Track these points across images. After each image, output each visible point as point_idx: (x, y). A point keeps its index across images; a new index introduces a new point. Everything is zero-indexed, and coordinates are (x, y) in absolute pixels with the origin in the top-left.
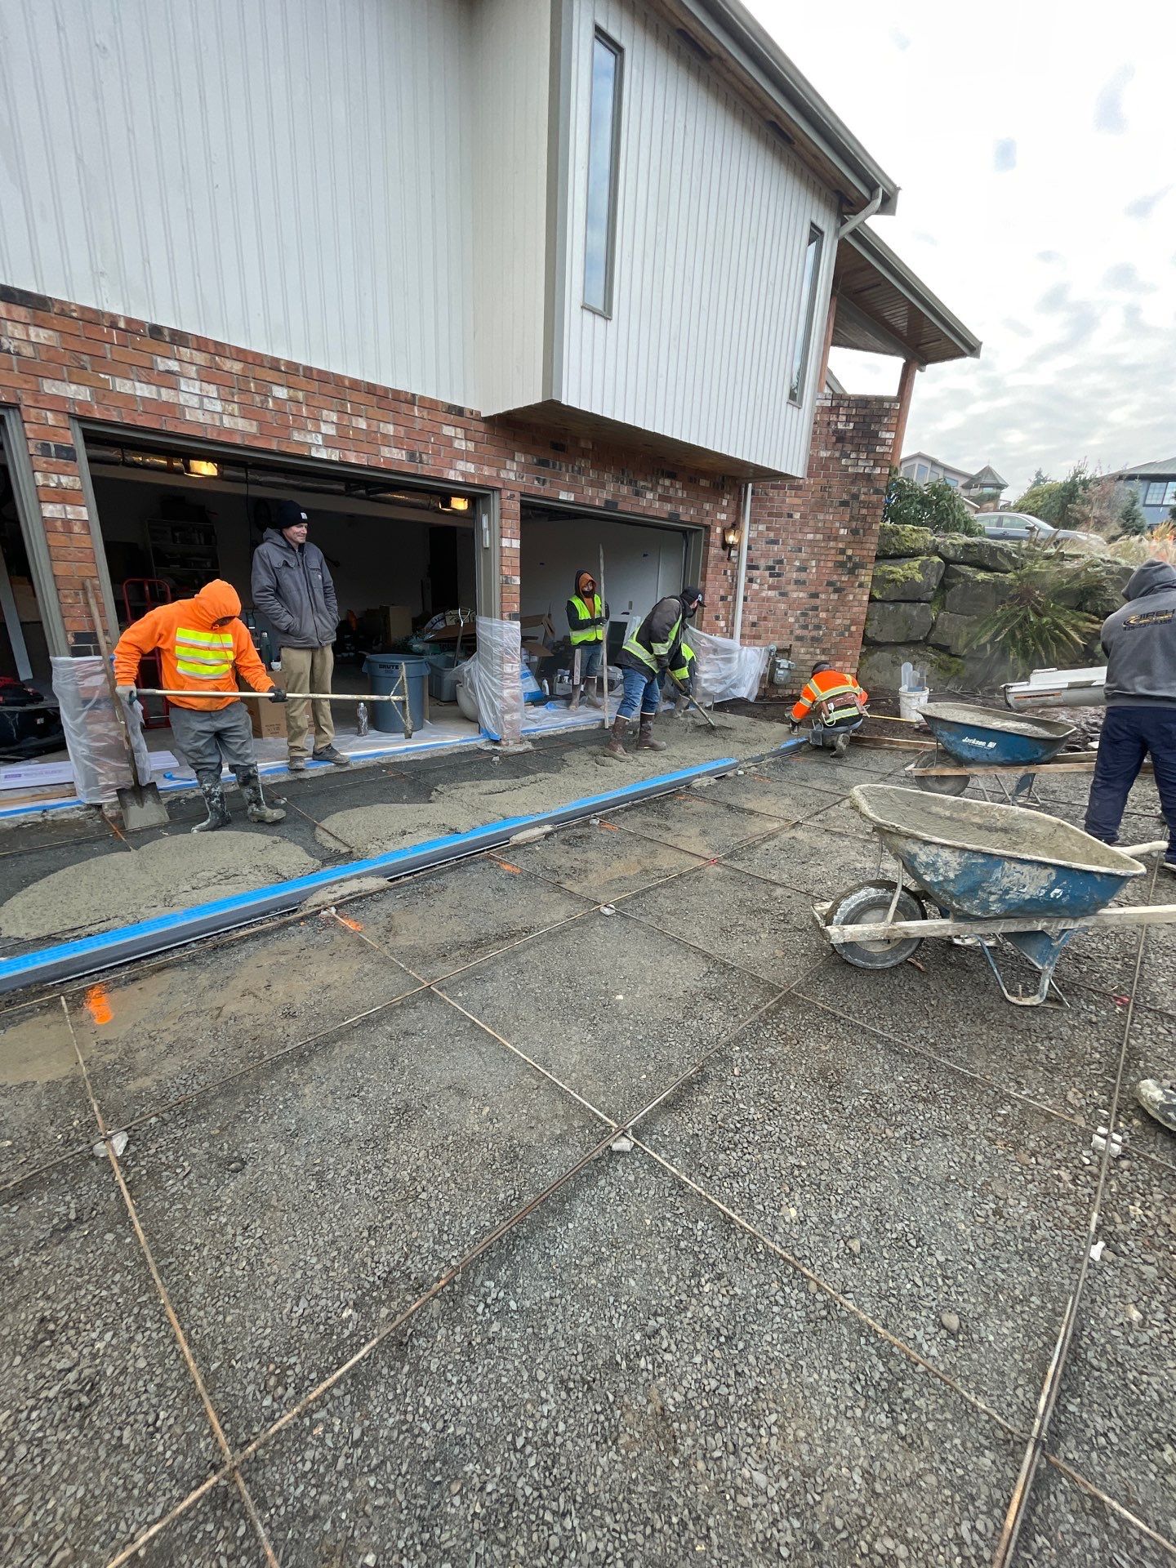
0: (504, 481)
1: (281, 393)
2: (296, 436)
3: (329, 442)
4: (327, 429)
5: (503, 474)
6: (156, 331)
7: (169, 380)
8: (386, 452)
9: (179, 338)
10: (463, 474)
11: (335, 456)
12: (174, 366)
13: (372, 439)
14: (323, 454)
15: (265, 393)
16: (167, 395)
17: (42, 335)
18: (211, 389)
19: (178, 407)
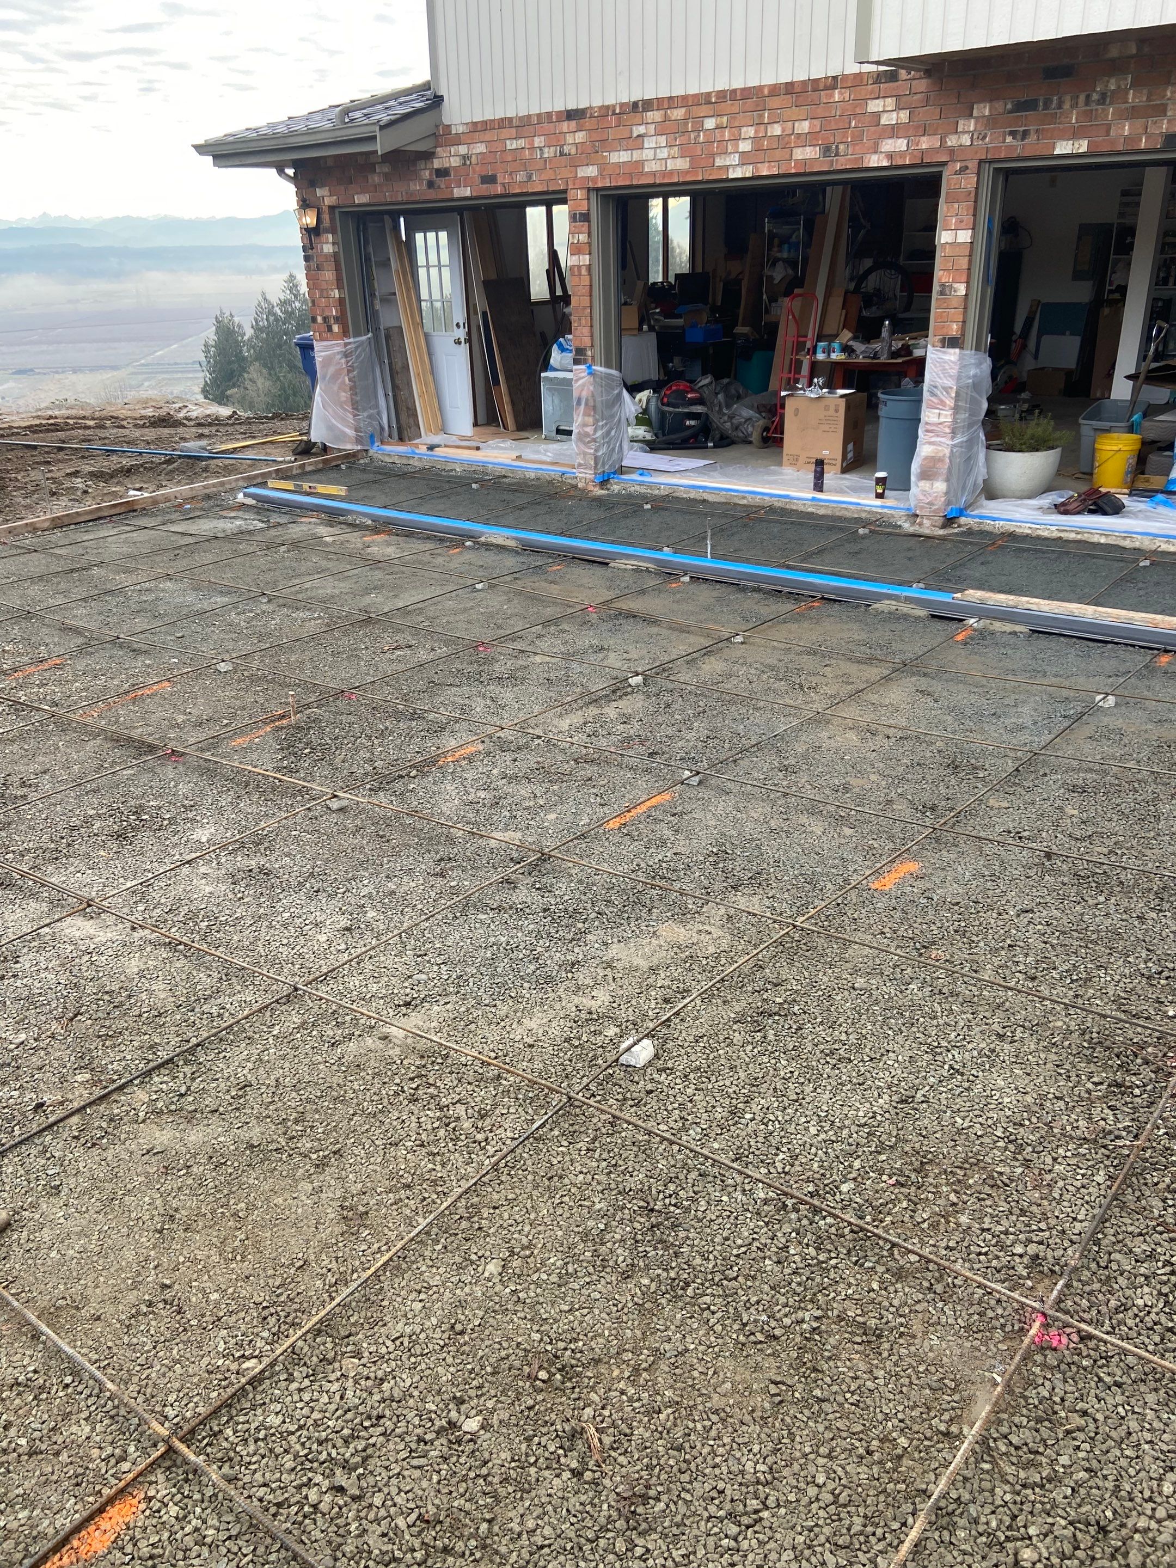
0: (951, 152)
1: (710, 124)
2: (719, 162)
3: (745, 158)
4: (745, 146)
5: (952, 141)
6: (635, 106)
7: (639, 142)
8: (799, 154)
9: (647, 105)
10: (890, 157)
11: (749, 172)
12: (641, 130)
13: (786, 143)
14: (739, 173)
15: (699, 129)
16: (636, 155)
17: (580, 137)
18: (662, 140)
19: (641, 163)
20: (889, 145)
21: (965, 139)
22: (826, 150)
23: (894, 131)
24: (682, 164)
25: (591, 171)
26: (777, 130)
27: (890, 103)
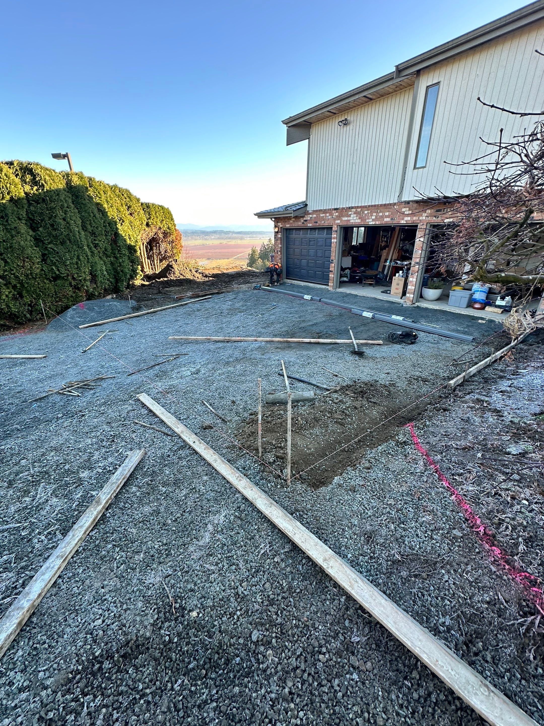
0: (420, 220)
1: (366, 212)
3: (373, 220)
4: (373, 217)
5: (421, 218)
6: (350, 207)
7: (349, 216)
8: (386, 219)
9: (353, 208)
10: (406, 221)
12: (351, 213)
13: (382, 217)
14: (372, 223)
15: (363, 212)
16: (349, 218)
17: (337, 214)
18: (355, 215)
19: (350, 220)
20: (406, 219)
21: (424, 218)
22: (392, 219)
23: (408, 215)
24: (359, 221)
25: (339, 221)
26: (381, 214)
27: (407, 209)
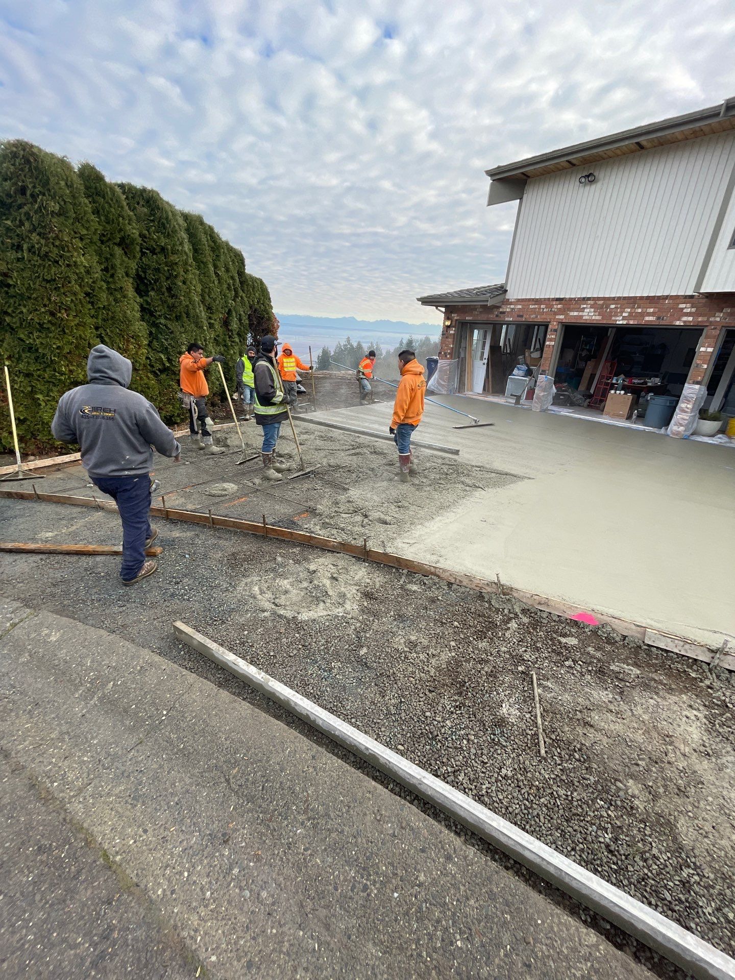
0: (711, 322)
1: (613, 306)
2: (613, 318)
3: (625, 318)
4: (625, 314)
6: (584, 298)
7: (583, 310)
8: (647, 318)
9: (589, 299)
11: (625, 322)
12: (585, 306)
13: (642, 315)
14: (621, 322)
15: (608, 306)
16: (581, 314)
17: (560, 306)
18: (592, 310)
20: (685, 319)
25: (562, 317)
27: (688, 305)
